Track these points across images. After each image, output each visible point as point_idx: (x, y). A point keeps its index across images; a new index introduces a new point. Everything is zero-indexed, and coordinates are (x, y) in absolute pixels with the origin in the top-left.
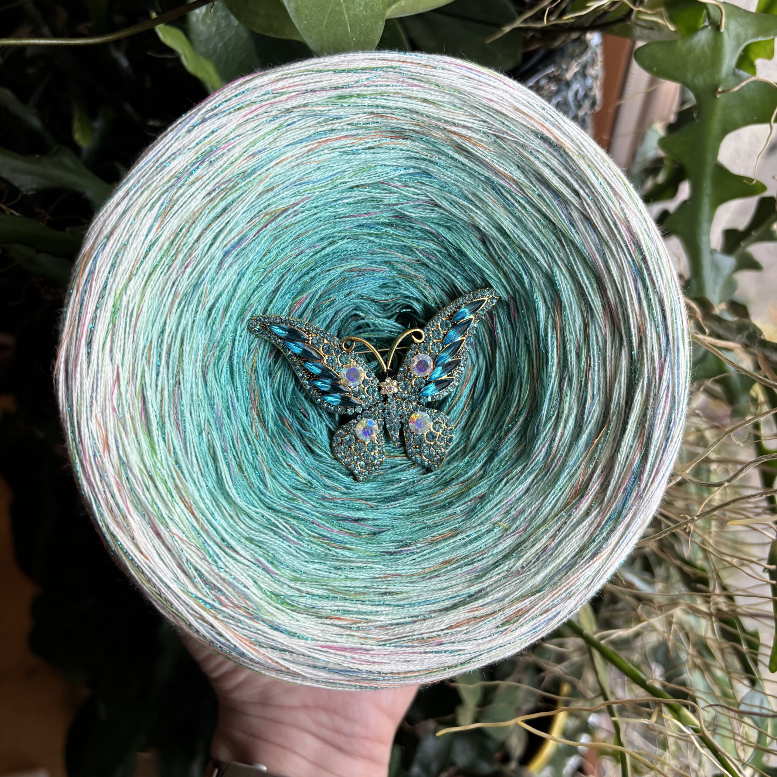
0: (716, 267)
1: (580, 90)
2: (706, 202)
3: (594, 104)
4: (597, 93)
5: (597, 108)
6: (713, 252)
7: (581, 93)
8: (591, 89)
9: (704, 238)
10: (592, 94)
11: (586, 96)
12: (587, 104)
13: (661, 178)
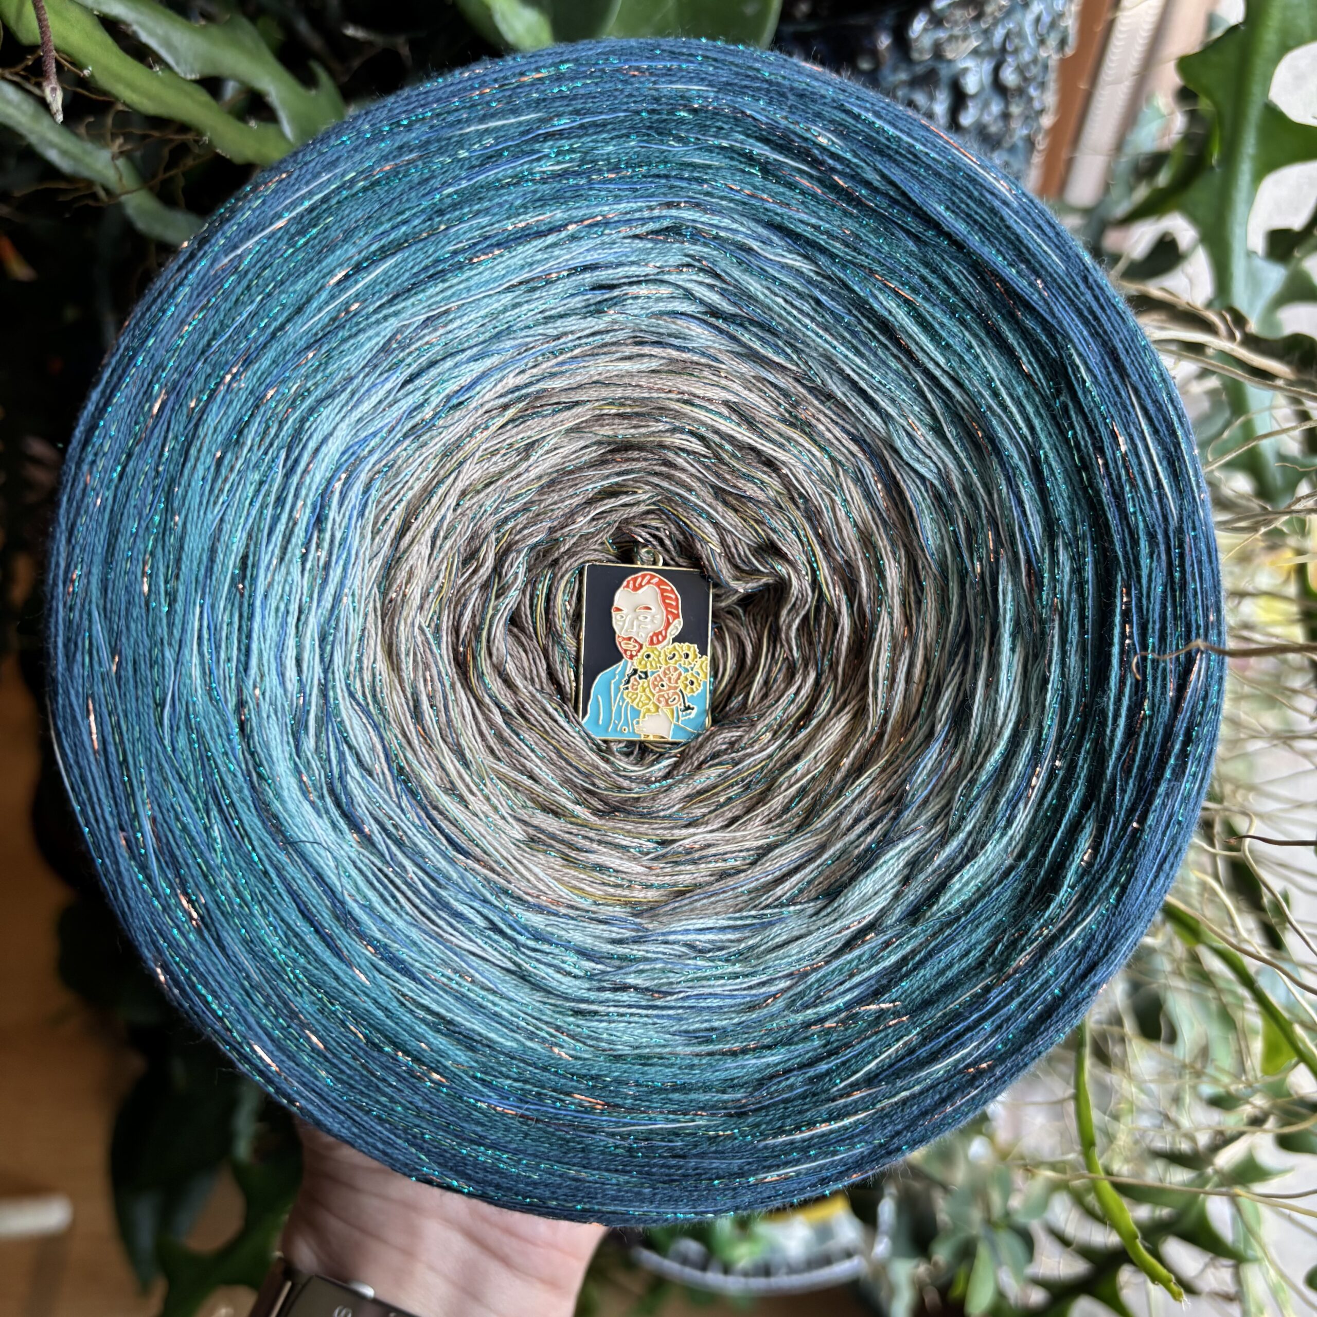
0: (1254, 280)
1: (1045, 15)
2: (1245, 170)
3: (1063, 43)
4: (1070, 23)
5: (1069, 51)
6: (1250, 254)
7: (1046, 19)
8: (1061, 15)
9: (1237, 231)
10: (1063, 24)
11: (1053, 25)
12: (1053, 41)
13: (1163, 179)
